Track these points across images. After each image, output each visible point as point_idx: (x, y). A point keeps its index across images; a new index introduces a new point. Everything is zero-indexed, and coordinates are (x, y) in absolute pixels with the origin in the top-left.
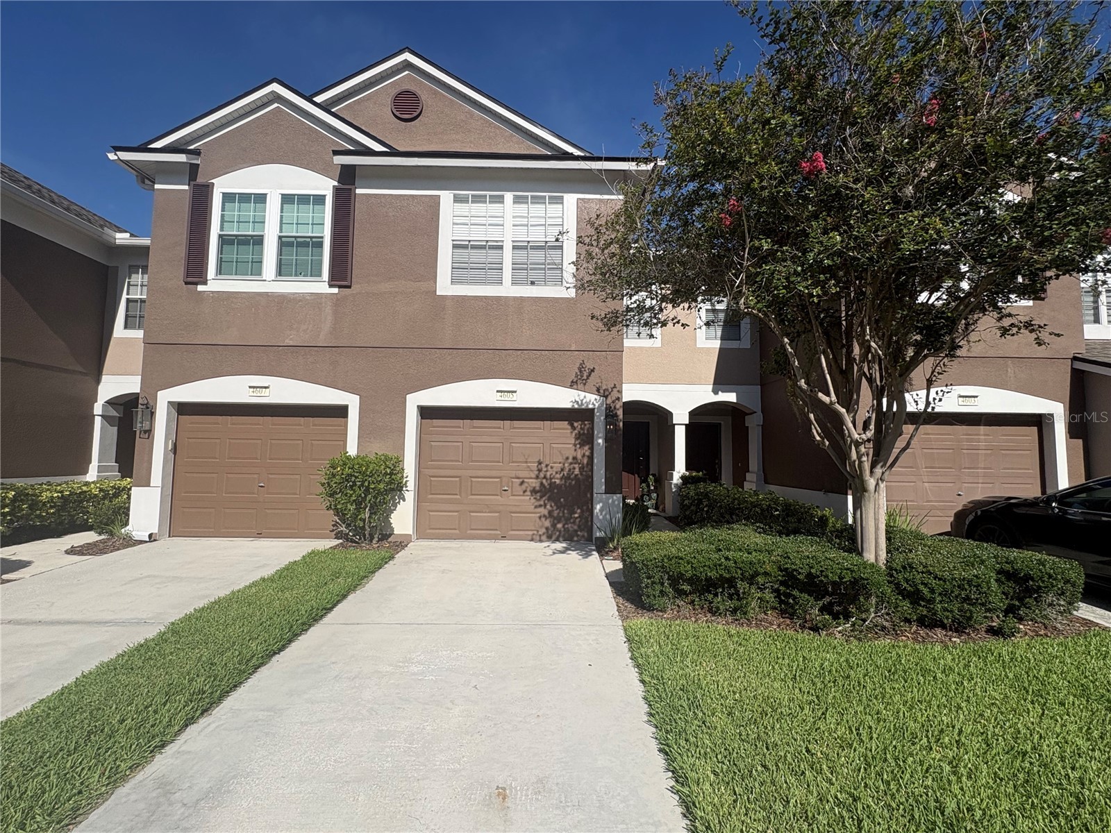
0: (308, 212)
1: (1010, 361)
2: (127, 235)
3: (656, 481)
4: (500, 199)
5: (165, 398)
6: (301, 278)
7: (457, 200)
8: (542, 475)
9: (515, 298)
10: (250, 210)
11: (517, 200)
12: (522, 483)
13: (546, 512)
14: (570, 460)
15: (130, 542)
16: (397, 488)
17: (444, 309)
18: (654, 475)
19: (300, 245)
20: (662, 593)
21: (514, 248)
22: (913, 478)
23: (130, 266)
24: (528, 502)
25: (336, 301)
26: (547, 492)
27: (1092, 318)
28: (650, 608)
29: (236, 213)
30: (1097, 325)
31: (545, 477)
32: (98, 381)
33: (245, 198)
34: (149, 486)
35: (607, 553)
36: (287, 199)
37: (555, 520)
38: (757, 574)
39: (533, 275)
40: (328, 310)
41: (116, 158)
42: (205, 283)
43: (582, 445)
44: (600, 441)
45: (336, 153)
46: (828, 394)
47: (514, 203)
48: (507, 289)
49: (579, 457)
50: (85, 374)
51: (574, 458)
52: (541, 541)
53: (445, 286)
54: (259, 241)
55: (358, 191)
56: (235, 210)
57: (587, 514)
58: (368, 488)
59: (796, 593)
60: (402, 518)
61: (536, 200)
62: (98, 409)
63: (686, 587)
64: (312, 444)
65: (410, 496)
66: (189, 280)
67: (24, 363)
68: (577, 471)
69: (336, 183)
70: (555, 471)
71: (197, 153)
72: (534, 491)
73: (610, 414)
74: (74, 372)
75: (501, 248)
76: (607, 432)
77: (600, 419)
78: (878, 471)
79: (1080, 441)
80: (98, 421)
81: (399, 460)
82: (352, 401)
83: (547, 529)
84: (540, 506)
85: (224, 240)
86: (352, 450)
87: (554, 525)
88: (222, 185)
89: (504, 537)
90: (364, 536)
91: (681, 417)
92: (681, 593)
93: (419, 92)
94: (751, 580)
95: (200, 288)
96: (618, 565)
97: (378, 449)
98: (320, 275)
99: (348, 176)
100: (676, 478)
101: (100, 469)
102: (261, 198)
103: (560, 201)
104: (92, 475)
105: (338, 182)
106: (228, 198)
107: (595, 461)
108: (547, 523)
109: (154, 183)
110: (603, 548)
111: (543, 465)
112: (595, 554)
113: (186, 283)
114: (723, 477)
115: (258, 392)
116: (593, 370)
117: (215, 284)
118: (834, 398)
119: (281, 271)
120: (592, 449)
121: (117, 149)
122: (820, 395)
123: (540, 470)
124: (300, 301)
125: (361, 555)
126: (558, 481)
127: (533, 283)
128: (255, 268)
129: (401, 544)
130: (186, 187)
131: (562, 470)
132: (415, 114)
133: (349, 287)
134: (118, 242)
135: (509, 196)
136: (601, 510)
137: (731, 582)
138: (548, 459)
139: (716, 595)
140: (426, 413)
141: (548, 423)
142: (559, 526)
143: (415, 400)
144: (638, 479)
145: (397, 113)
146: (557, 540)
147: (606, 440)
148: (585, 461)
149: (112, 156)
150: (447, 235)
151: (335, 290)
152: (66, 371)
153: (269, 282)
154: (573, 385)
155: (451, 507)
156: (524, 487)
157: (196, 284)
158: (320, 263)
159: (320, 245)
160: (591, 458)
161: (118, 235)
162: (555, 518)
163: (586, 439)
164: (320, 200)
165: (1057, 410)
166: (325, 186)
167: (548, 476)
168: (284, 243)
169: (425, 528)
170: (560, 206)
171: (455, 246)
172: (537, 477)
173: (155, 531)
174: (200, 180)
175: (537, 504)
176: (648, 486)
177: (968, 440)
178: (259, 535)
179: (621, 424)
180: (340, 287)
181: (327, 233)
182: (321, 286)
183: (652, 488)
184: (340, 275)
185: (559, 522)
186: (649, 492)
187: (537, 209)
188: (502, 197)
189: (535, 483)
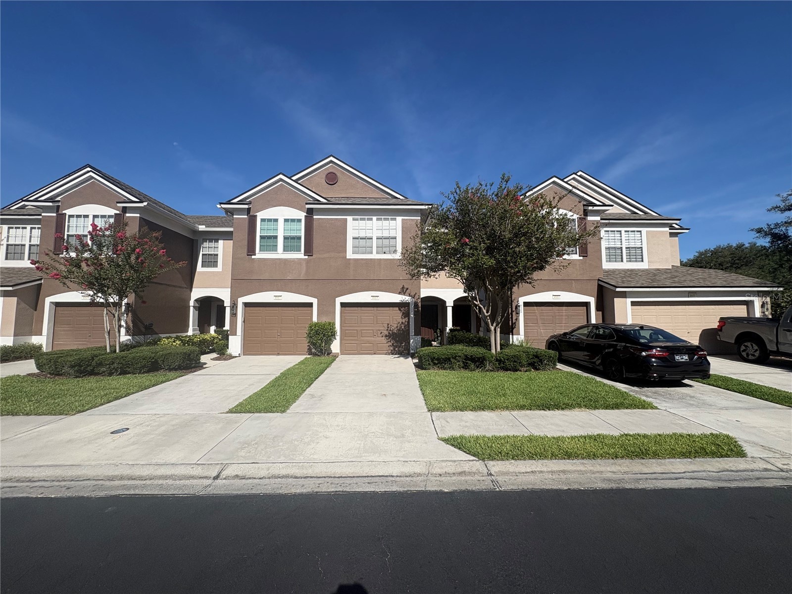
0: (294, 226)
1: (573, 281)
2: (204, 226)
3: (440, 332)
4: (371, 219)
5: (241, 301)
6: (292, 252)
7: (354, 219)
8: (389, 329)
9: (378, 259)
10: (271, 225)
11: (378, 219)
12: (381, 333)
13: (391, 344)
14: (400, 323)
15: (231, 357)
16: (333, 334)
17: (349, 264)
18: (440, 329)
19: (292, 238)
20: (429, 364)
21: (377, 238)
22: (536, 328)
23: (203, 239)
24: (384, 340)
25: (307, 261)
26: (392, 336)
27: (620, 260)
28: (425, 369)
29: (266, 227)
30: (622, 263)
31: (390, 330)
32: (191, 291)
33: (269, 220)
34: (236, 335)
35: (415, 358)
36: (286, 220)
37: (395, 347)
38: (456, 356)
39: (384, 250)
40: (304, 265)
41: (220, 207)
42: (255, 255)
43: (405, 317)
44: (412, 316)
45: (307, 204)
46: (477, 302)
47: (377, 220)
48: (375, 256)
49: (404, 322)
50: (187, 288)
51: (402, 323)
52: (389, 355)
53: (350, 255)
54: (276, 237)
55: (315, 217)
56: (266, 225)
57: (407, 344)
58: (324, 334)
59: (468, 362)
60: (335, 347)
61: (385, 219)
62: (192, 303)
63: (436, 362)
64: (298, 318)
65: (338, 337)
66: (249, 254)
67: (169, 285)
68: (403, 327)
69: (306, 214)
70: (394, 327)
71: (250, 203)
72: (386, 336)
73: (416, 305)
74: (183, 288)
75: (372, 238)
76: (415, 311)
77: (412, 307)
78: (495, 324)
79: (601, 312)
80: (192, 308)
81: (334, 324)
82: (315, 301)
83: (392, 350)
84: (389, 342)
85: (262, 237)
86: (315, 319)
87: (394, 349)
88: (260, 215)
89: (375, 354)
90: (322, 353)
91: (450, 303)
92: (435, 364)
93: (336, 173)
94: (455, 358)
95: (253, 257)
96: (417, 361)
97: (325, 320)
98: (300, 251)
99: (310, 212)
100: (448, 330)
101: (194, 330)
102: (276, 220)
103: (395, 219)
104: (190, 333)
105: (307, 213)
106: (263, 220)
107: (410, 323)
108: (392, 348)
109: (233, 215)
110: (413, 356)
111: (390, 325)
112: (410, 358)
113: (248, 255)
114: (472, 330)
115: (277, 298)
116: (408, 289)
117: (259, 255)
118: (479, 303)
119: (286, 249)
120: (409, 319)
121: (221, 203)
122: (475, 302)
123: (388, 327)
124: (293, 261)
125: (324, 359)
126: (395, 332)
127: (385, 253)
128: (274, 248)
129: (336, 356)
130: (246, 217)
131: (397, 327)
132: (335, 182)
133: (312, 256)
134: (200, 230)
135: (374, 218)
136: (413, 342)
137: (449, 359)
138: (391, 322)
139: (445, 364)
140: (343, 305)
141: (391, 308)
142: (396, 349)
143: (339, 300)
144: (433, 331)
145: (328, 182)
146: (396, 354)
147: (415, 315)
148: (406, 323)
149: (219, 206)
150: (351, 233)
151: (307, 257)
152: (180, 287)
153: (280, 254)
154: (400, 293)
155: (353, 342)
156: (382, 335)
157: (251, 255)
158: (300, 246)
159: (299, 238)
160: (409, 322)
161: (200, 227)
162: (395, 346)
163: (406, 315)
164: (299, 221)
165: (592, 301)
166: (302, 215)
167: (392, 329)
168: (285, 238)
169: (344, 350)
170: (395, 221)
171: (353, 238)
172: (387, 330)
173: (240, 353)
174: (251, 214)
175: (388, 341)
176: (437, 334)
177: (559, 313)
178: (278, 354)
179: (420, 309)
180: (308, 256)
181: (302, 234)
182: (301, 255)
183: (439, 335)
184: (308, 251)
185: (396, 348)
186: (438, 336)
187: (386, 223)
188: (372, 218)
189: (387, 333)
